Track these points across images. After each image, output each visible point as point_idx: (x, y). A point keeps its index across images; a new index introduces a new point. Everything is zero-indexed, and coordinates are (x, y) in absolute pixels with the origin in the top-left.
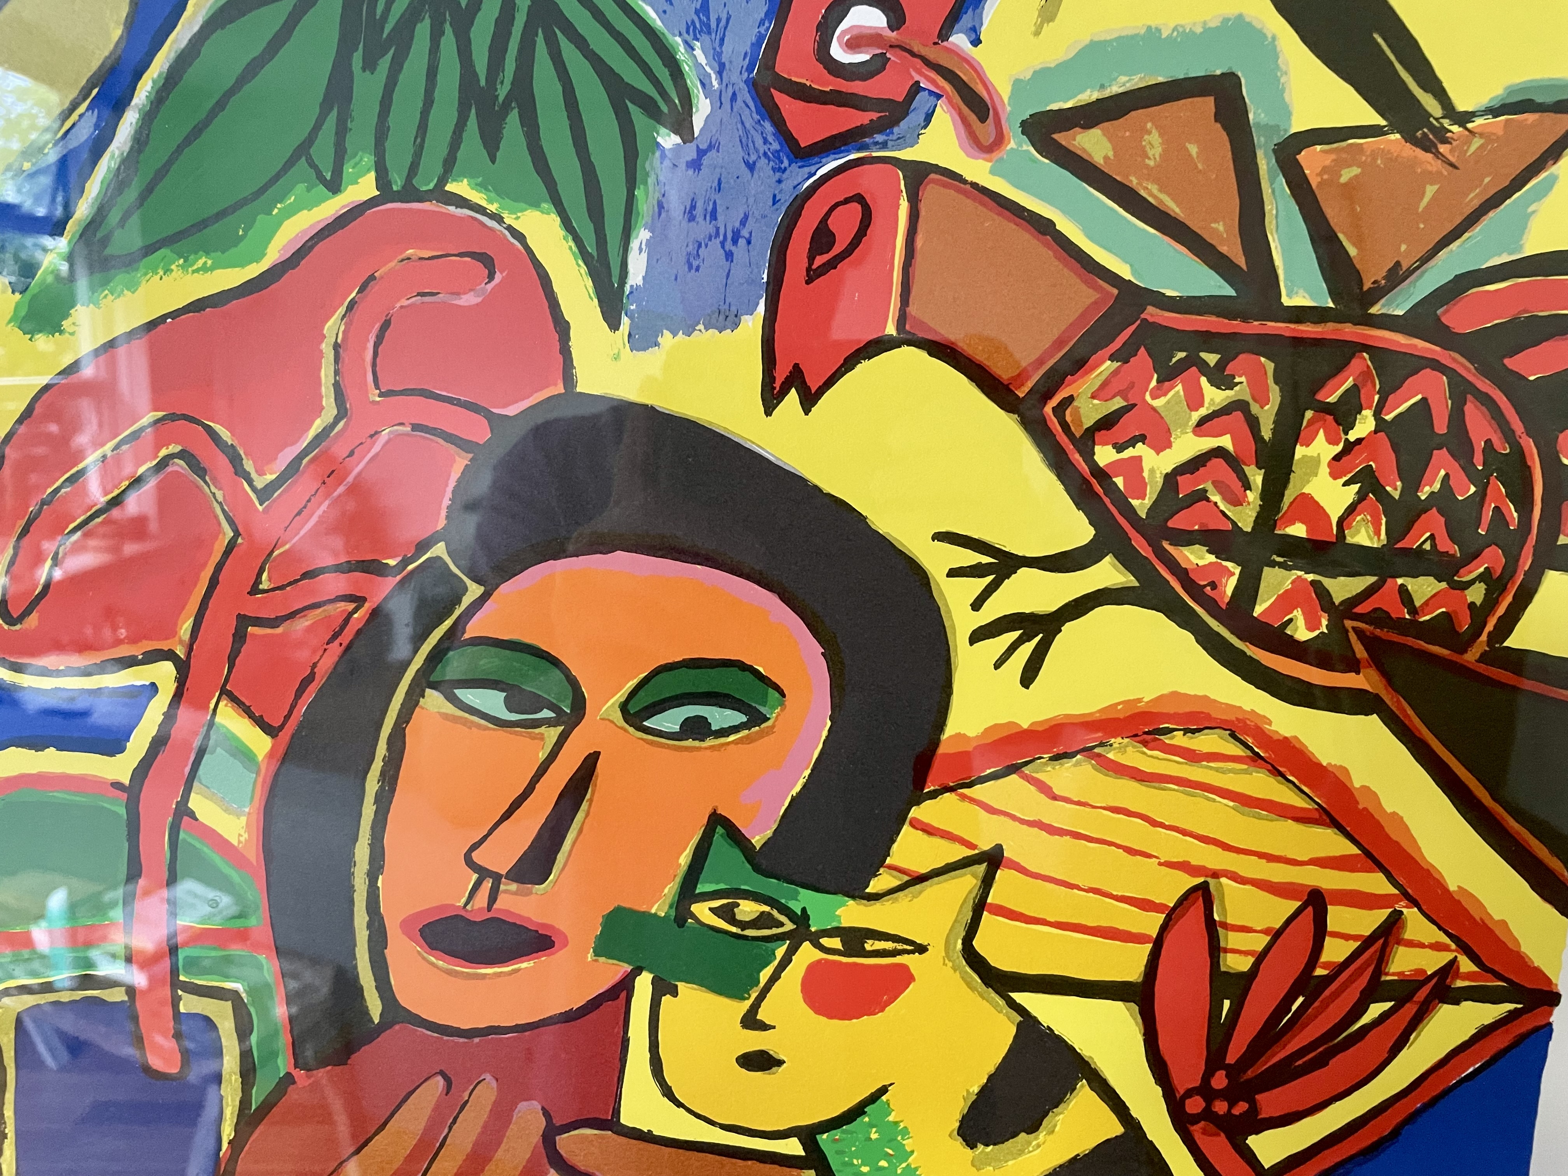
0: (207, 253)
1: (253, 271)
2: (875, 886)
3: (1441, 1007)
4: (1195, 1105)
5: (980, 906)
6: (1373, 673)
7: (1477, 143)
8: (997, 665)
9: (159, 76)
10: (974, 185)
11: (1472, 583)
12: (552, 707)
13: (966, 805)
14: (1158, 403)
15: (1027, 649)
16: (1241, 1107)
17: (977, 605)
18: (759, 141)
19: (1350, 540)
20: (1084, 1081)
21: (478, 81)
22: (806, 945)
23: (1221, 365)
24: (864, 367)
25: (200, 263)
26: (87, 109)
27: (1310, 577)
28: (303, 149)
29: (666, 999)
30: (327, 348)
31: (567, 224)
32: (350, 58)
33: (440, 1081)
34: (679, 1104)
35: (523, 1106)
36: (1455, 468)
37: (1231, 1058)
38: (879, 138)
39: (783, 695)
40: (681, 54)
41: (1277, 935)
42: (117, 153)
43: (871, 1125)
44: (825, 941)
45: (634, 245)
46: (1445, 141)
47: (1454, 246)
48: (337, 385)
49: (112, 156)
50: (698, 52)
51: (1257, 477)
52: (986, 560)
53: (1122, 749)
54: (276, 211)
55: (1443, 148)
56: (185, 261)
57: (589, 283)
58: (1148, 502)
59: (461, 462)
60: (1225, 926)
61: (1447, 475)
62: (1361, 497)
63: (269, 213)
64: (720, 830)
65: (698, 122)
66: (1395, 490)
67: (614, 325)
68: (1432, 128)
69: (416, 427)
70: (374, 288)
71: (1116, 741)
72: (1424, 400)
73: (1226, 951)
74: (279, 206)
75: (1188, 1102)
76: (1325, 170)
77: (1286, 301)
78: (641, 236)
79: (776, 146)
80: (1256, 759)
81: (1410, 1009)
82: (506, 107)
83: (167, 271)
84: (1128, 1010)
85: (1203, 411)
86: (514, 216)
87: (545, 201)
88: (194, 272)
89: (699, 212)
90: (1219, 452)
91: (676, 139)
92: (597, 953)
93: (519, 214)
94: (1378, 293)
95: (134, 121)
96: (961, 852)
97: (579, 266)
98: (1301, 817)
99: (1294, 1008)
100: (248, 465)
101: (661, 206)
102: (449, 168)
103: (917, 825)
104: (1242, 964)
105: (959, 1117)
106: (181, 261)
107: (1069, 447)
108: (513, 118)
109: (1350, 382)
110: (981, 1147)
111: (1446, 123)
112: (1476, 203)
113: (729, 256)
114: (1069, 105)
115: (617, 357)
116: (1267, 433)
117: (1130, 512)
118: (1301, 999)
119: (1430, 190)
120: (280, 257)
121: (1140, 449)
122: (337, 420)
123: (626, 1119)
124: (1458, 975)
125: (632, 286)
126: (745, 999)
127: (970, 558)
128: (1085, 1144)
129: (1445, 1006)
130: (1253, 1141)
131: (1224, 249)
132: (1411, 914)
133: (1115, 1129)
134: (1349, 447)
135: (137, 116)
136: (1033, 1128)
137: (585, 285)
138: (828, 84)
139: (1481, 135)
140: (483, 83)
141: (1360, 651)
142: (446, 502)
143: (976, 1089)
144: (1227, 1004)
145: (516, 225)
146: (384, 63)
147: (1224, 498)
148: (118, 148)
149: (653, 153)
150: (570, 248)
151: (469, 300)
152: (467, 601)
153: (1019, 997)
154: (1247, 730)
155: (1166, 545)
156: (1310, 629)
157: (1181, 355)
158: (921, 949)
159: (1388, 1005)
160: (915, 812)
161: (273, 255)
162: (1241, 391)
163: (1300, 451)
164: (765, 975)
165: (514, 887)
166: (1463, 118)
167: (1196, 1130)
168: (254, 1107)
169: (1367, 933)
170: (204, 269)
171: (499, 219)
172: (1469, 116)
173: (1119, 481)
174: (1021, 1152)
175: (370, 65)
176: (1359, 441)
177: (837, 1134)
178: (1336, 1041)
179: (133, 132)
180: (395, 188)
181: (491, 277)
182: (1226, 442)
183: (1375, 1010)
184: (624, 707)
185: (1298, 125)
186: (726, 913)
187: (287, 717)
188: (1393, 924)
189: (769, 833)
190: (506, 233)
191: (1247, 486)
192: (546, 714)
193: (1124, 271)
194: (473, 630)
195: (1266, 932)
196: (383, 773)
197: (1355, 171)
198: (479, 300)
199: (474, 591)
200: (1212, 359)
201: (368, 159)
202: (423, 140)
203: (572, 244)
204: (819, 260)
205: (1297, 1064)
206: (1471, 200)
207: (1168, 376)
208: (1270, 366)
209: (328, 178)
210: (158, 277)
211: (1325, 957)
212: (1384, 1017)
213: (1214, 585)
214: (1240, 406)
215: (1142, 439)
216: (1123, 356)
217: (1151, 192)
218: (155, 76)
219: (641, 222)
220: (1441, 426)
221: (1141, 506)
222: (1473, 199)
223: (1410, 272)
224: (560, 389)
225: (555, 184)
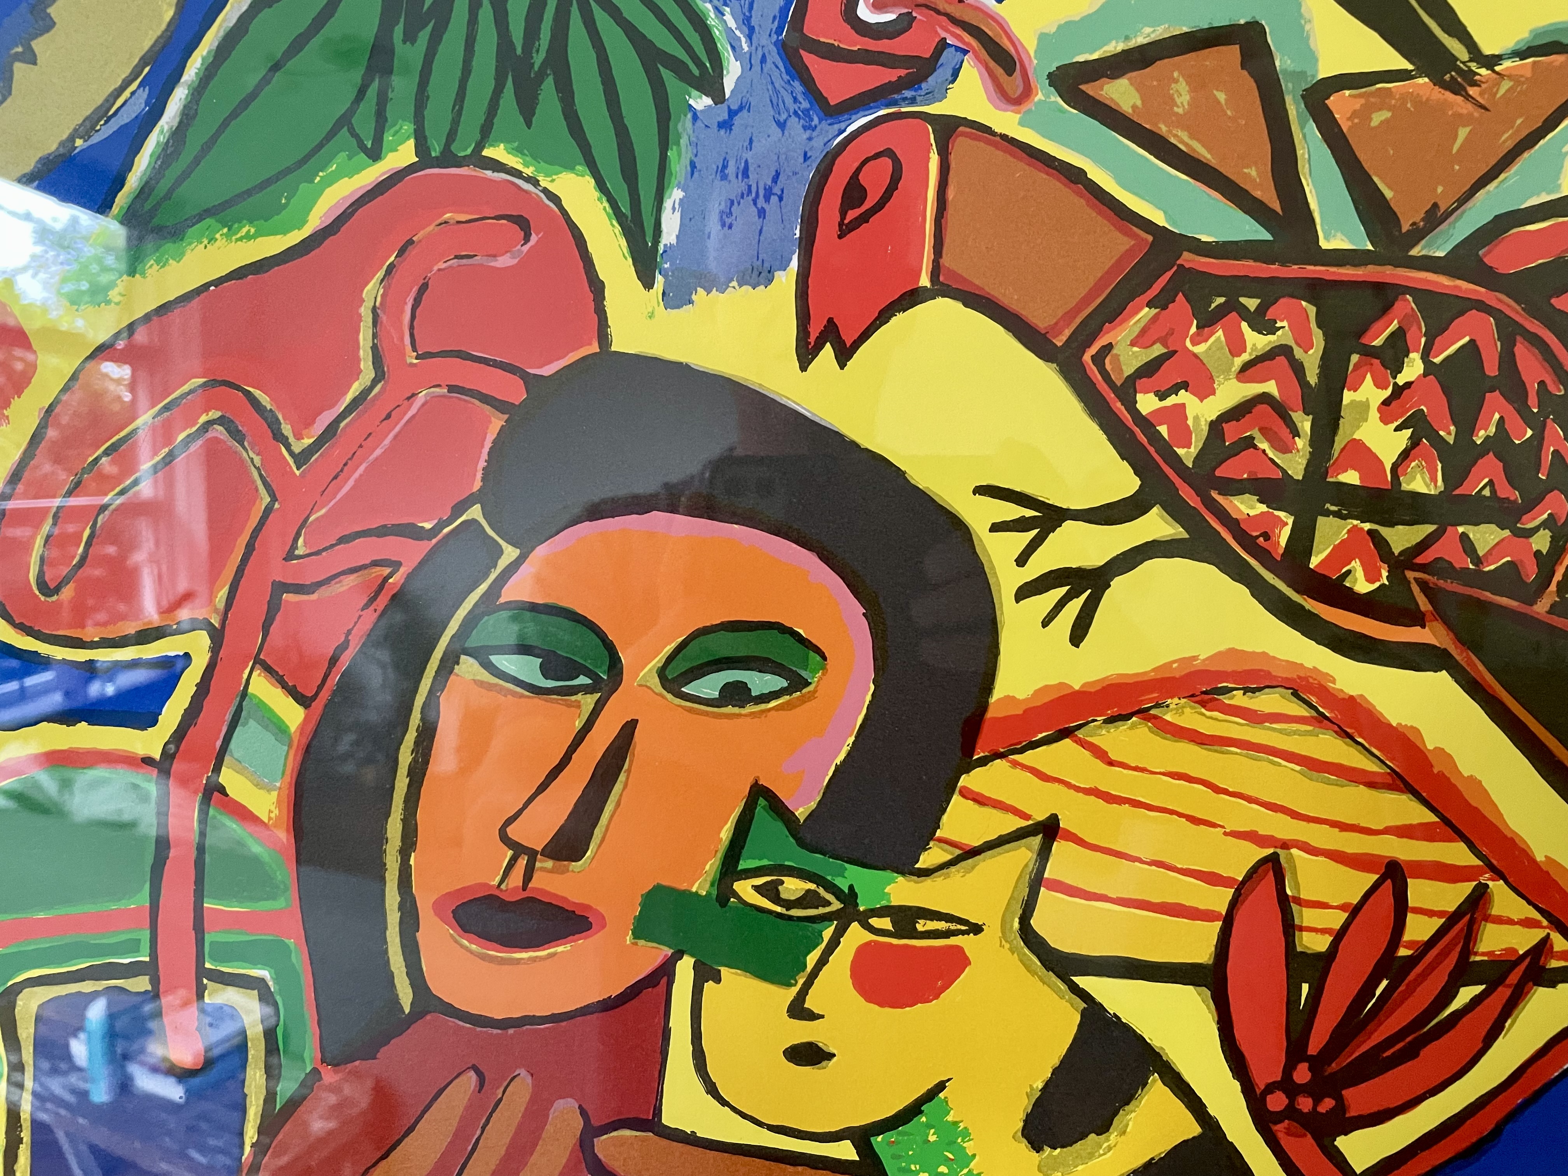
0: (251, 222)
1: (295, 237)
2: (926, 860)
3: (1535, 991)
4: (1277, 1102)
5: (1037, 882)
6: (1439, 626)
7: (1506, 85)
8: (1045, 623)
9: (209, 52)
10: (1004, 137)
11: (1536, 530)
12: (589, 673)
13: (1018, 771)
14: (1200, 349)
15: (1075, 606)
16: (1328, 1104)
17: (1022, 561)
18: (789, 100)
19: (1405, 487)
20: (1156, 1074)
21: (515, 50)
22: (855, 925)
23: (1262, 310)
24: (899, 320)
25: (244, 230)
26: (139, 87)
27: (1367, 526)
28: (344, 121)
29: (709, 986)
30: (365, 312)
31: (601, 185)
32: (392, 32)
33: (472, 1074)
34: (724, 1103)
35: (560, 1104)
36: (1510, 410)
37: (1313, 1048)
38: (908, 94)
39: (824, 658)
40: (712, 19)
41: (1355, 911)
42: (166, 128)
43: (929, 1126)
44: (874, 922)
45: (668, 204)
46: (1475, 84)
47: (1491, 187)
48: (374, 348)
49: (162, 131)
50: (728, 18)
51: (1305, 424)
52: (1030, 513)
53: (1180, 710)
54: (318, 179)
55: (1472, 91)
56: (229, 230)
57: (623, 242)
58: (1194, 450)
59: (497, 422)
60: (1299, 901)
61: (1501, 418)
62: (1414, 442)
63: (312, 181)
64: (762, 802)
65: (729, 84)
66: (1449, 434)
67: (648, 284)
68: (1460, 71)
69: (452, 389)
70: (412, 252)
71: (1173, 702)
72: (1472, 341)
73: (1301, 929)
74: (321, 174)
75: (1269, 1098)
76: (1355, 114)
77: (1324, 244)
78: (675, 195)
79: (805, 105)
80: (1321, 720)
81: (1503, 993)
82: (541, 76)
83: (212, 240)
84: (1199, 994)
85: (1245, 357)
86: (549, 179)
87: (580, 164)
88: (237, 240)
89: (731, 170)
90: (1264, 398)
91: (707, 101)
92: (636, 935)
93: (554, 177)
94: (1418, 234)
95: (183, 97)
96: (1015, 823)
97: (613, 226)
98: (1371, 782)
99: (1378, 992)
100: (287, 429)
101: (693, 165)
102: (485, 135)
103: (967, 794)
104: (1319, 944)
105: (1022, 1116)
106: (225, 230)
107: (1110, 396)
108: (549, 84)
109: (1395, 325)
110: (1047, 1150)
111: (1473, 66)
112: (1510, 145)
113: (762, 213)
114: (1095, 56)
115: (651, 316)
116: (1312, 378)
117: (1176, 462)
118: (1385, 983)
119: (1463, 133)
120: (322, 222)
121: (1183, 397)
122: (375, 382)
123: (669, 1119)
124: (1552, 954)
125: (665, 245)
126: (790, 985)
127: (1013, 512)
128: (1159, 1148)
129: (1541, 989)
130: (1341, 1142)
131: (1258, 194)
132: (1497, 887)
133: (1193, 1129)
134: (1398, 391)
135: (186, 92)
136: (1103, 1128)
137: (620, 245)
138: (856, 43)
139: (1510, 77)
140: (519, 51)
141: (1423, 604)
142: (482, 464)
143: (1040, 1085)
144: (1305, 987)
145: (551, 188)
146: (424, 36)
147: (1273, 446)
148: (167, 123)
149: (685, 116)
150: (605, 209)
151: (504, 261)
152: (503, 563)
153: (1083, 981)
154: (1311, 689)
155: (1214, 494)
156: (1370, 580)
157: (1221, 300)
158: (976, 929)
159: (1479, 989)
160: (964, 781)
161: (315, 221)
162: (1283, 335)
163: (1348, 396)
164: (812, 959)
165: (549, 864)
166: (1490, 62)
167: (1279, 1129)
168: (278, 1107)
169: (1452, 908)
170: (248, 237)
171: (535, 182)
172: (1497, 59)
173: (1163, 430)
174: (1091, 1156)
175: (410, 37)
176: (1408, 385)
177: (892, 1136)
178: (1425, 1030)
179: (182, 107)
180: (433, 154)
181: (527, 239)
182: (1271, 387)
183: (1466, 994)
184: (662, 673)
185: (1324, 72)
186: (770, 891)
187: (320, 687)
188: (1479, 897)
189: (813, 805)
190: (542, 195)
191: (1296, 433)
192: (583, 680)
193: (1159, 218)
194: (509, 594)
195: (1342, 907)
196: (417, 743)
197: (1385, 115)
198: (515, 261)
199: (510, 553)
200: (1252, 304)
201: (408, 127)
202: (461, 108)
203: (607, 205)
204: (852, 215)
205: (1385, 1055)
206: (1505, 142)
207: (1208, 322)
208: (1312, 310)
209: (369, 146)
210: (203, 246)
211: (1407, 937)
212: (1476, 1001)
213: (1266, 536)
214: (1283, 351)
215: (1185, 386)
216: (1161, 302)
217: (1181, 139)
218: (205, 53)
219: (674, 182)
220: (1491, 368)
221: (1188, 454)
222: (1507, 140)
223: (1448, 214)
224: (595, 348)
225: (589, 146)
